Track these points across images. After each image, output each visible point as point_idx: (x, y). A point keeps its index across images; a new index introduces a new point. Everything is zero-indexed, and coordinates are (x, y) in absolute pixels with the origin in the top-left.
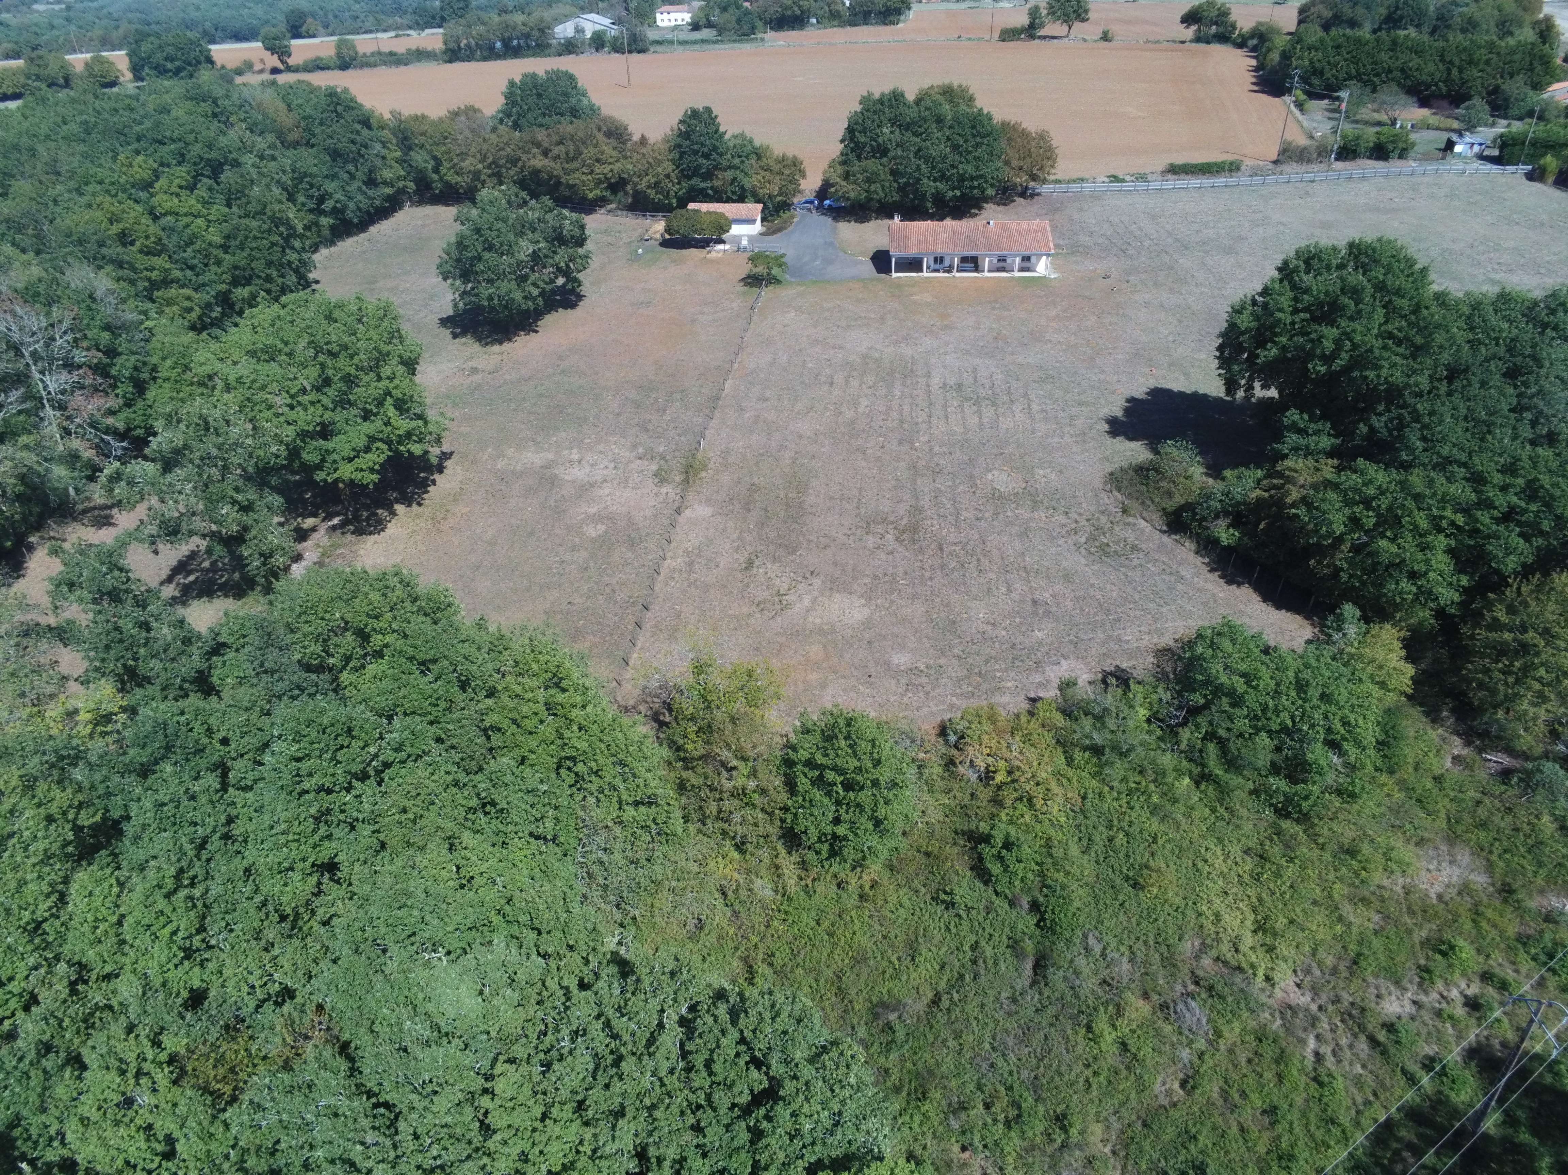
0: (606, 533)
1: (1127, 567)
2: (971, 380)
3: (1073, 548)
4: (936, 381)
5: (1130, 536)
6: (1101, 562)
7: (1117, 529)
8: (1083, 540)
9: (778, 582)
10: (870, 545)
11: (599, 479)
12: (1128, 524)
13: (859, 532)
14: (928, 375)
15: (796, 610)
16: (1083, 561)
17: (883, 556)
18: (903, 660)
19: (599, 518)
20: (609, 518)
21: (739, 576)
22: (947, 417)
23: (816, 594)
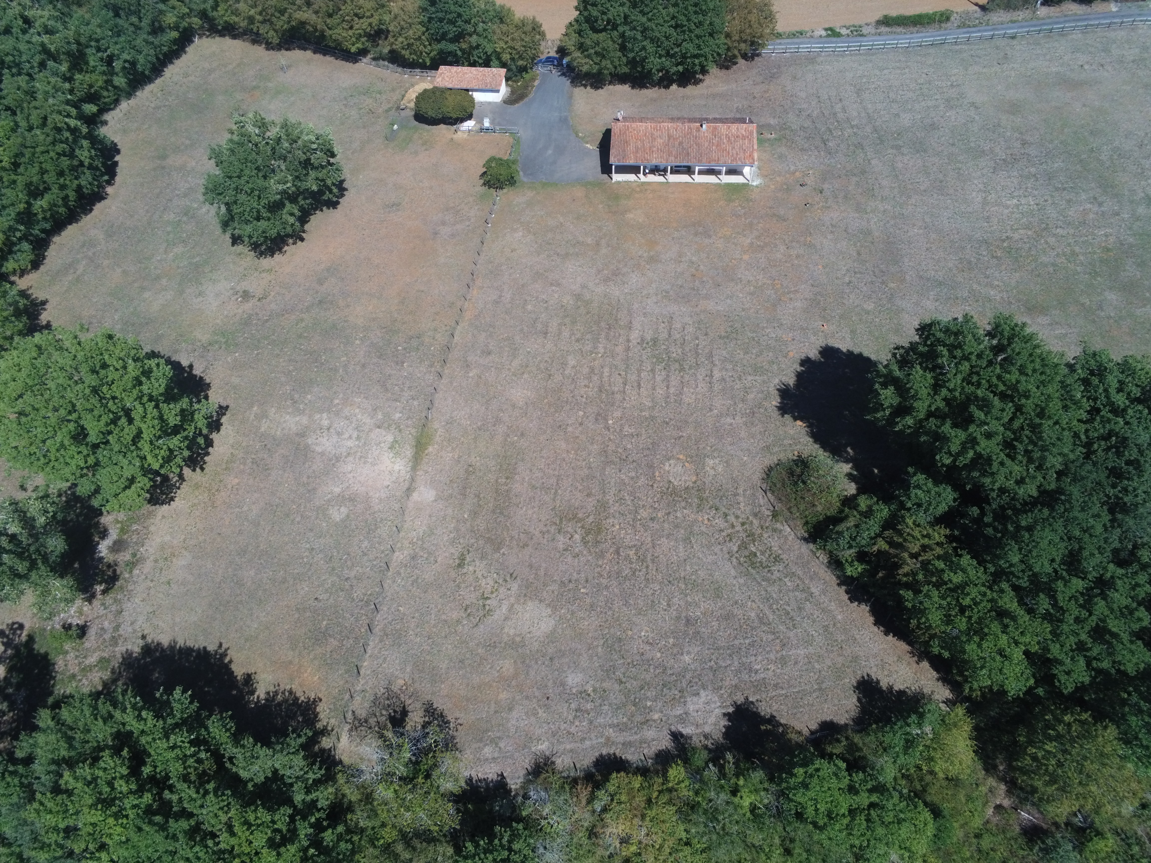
0: (348, 516)
1: (767, 580)
2: (665, 335)
3: (727, 556)
4: (635, 336)
5: (775, 544)
6: (748, 574)
7: (766, 535)
8: (735, 549)
9: (483, 582)
10: (561, 546)
11: (344, 451)
12: (775, 530)
13: (553, 529)
14: (629, 327)
15: (496, 617)
16: (733, 572)
17: (569, 559)
18: (577, 680)
19: (342, 499)
20: (352, 500)
21: (453, 574)
22: (639, 386)
23: (512, 600)
